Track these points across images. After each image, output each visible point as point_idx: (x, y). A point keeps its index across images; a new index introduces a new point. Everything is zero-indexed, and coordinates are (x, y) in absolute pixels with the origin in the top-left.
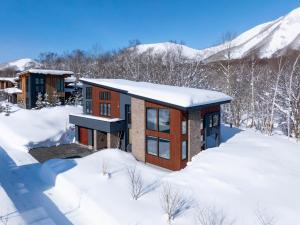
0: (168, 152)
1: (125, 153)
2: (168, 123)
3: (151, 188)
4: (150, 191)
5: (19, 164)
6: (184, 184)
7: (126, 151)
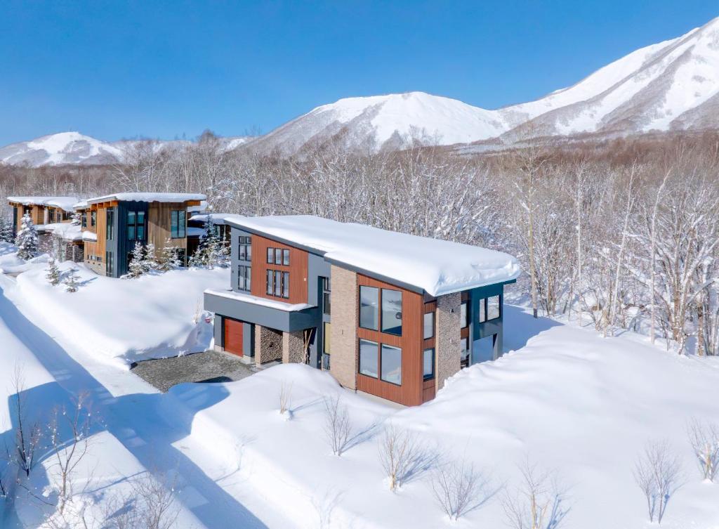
0: (399, 370)
1: (317, 371)
2: (400, 315)
3: (365, 436)
4: (363, 441)
5: (116, 393)
6: (423, 428)
7: (319, 367)
